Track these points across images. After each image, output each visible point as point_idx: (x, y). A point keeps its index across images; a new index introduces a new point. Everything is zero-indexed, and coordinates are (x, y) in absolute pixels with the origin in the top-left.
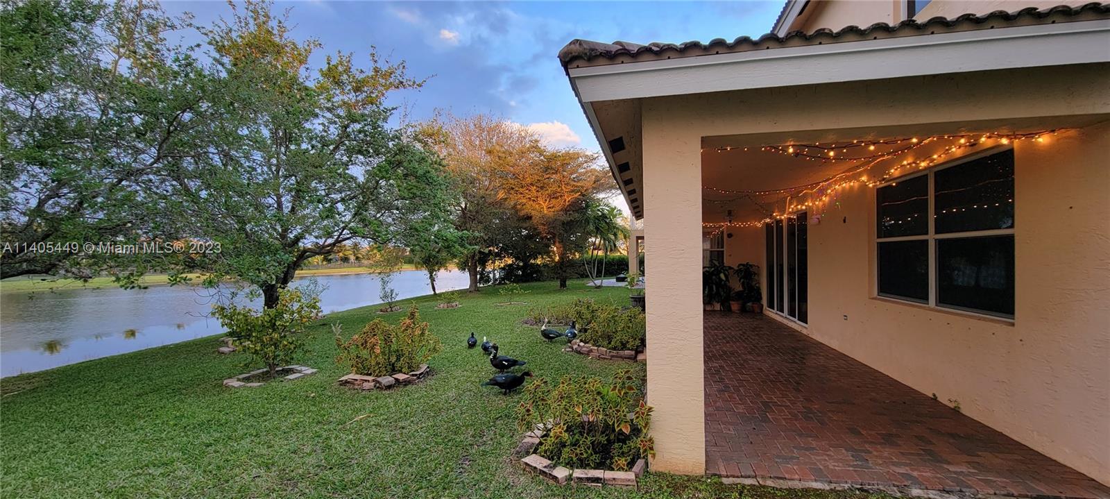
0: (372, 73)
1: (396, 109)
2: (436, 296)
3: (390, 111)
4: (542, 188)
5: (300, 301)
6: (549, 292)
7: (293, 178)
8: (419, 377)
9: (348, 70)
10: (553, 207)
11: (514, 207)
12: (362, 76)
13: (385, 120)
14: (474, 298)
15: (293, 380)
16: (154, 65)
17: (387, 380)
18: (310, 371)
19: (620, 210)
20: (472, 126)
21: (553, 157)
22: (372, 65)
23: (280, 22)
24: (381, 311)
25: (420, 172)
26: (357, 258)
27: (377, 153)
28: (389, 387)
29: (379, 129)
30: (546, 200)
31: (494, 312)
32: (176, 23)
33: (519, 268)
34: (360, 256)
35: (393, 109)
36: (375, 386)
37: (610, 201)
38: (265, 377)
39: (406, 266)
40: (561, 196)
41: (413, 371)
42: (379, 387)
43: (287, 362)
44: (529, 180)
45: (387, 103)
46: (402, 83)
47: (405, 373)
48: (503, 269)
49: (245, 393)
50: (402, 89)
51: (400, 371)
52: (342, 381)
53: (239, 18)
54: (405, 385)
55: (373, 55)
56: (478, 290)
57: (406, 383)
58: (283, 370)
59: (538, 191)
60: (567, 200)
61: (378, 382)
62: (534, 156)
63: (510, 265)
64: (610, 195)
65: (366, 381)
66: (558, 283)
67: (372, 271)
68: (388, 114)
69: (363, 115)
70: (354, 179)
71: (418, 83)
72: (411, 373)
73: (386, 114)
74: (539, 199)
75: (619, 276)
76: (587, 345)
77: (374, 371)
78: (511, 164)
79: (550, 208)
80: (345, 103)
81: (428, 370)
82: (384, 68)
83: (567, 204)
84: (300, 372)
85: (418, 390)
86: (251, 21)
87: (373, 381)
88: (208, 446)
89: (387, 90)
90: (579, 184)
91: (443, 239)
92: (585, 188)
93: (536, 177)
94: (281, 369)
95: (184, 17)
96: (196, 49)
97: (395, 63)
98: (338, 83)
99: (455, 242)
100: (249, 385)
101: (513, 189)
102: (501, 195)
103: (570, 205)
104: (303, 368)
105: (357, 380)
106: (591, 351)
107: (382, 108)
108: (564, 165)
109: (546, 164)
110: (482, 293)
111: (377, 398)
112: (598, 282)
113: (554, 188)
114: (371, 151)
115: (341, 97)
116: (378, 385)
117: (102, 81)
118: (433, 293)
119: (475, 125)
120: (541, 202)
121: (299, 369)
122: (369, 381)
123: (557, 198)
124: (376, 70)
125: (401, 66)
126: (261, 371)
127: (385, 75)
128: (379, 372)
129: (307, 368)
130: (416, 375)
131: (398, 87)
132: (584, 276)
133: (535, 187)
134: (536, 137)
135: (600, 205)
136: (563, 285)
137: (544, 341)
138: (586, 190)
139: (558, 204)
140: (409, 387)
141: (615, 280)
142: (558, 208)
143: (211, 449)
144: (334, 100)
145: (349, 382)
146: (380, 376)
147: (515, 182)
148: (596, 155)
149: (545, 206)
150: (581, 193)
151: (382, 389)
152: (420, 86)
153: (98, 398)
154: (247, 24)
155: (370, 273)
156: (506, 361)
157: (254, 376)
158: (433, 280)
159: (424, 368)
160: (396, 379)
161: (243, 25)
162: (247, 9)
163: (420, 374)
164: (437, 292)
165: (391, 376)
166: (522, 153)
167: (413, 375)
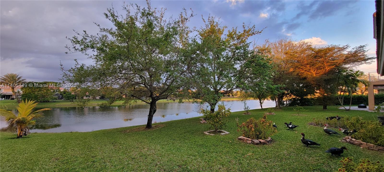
0: (243, 32)
1: (251, 43)
2: (262, 110)
3: (249, 44)
4: (313, 65)
5: (225, 109)
6: (317, 111)
7: (219, 70)
8: (268, 142)
9: (235, 33)
10: (319, 73)
11: (298, 74)
12: (240, 34)
13: (248, 47)
14: (279, 111)
15: (223, 135)
16: (186, 43)
17: (256, 141)
18: (227, 133)
19: (362, 72)
20: (278, 45)
21: (320, 51)
22: (243, 29)
23: (217, 23)
24: (244, 114)
25: (262, 64)
26: (232, 95)
27: (244, 59)
28: (257, 144)
29: (246, 50)
30: (315, 70)
31: (292, 118)
32: (192, 30)
33: (298, 100)
34: (233, 94)
35: (250, 43)
36: (252, 143)
37: (354, 68)
38: (214, 132)
39: (252, 98)
40: (324, 68)
41: (266, 139)
42: (253, 143)
43: (221, 129)
44: (306, 63)
45: (248, 41)
46: (253, 33)
47: (263, 140)
48: (291, 100)
49: (210, 137)
50: (253, 35)
51: (261, 138)
52: (239, 138)
53: (206, 25)
54: (263, 144)
55: (243, 26)
56: (280, 108)
57: (264, 143)
58: (219, 131)
59: (310, 67)
60: (327, 70)
61: (253, 141)
62: (309, 52)
63: (294, 99)
64: (354, 65)
65: (248, 140)
66: (322, 107)
67: (239, 99)
68: (248, 45)
69: (241, 47)
70: (236, 69)
71: (259, 32)
72: (265, 140)
73: (247, 45)
74: (311, 70)
75: (360, 105)
76: (357, 140)
77: (251, 137)
78: (296, 57)
79: (317, 74)
80: (234, 44)
81: (271, 140)
82: (247, 29)
83: (327, 71)
84: (224, 132)
85: (269, 148)
86: (209, 25)
87: (251, 140)
88: (204, 153)
89: (248, 36)
90: (334, 62)
91: (270, 88)
92: (338, 63)
93: (310, 61)
94: (218, 130)
95: (194, 28)
96: (196, 36)
97: (251, 27)
98: (233, 38)
99: (275, 89)
100: (211, 134)
101: (297, 67)
102: (291, 70)
103: (329, 71)
104: (225, 132)
105: (245, 139)
106: (362, 144)
107: (246, 43)
108: (325, 54)
109: (316, 55)
110: (283, 110)
111: (253, 147)
112: (347, 107)
113: (320, 64)
114: (242, 59)
115: (232, 43)
116: (253, 142)
117: (176, 50)
118: (261, 108)
119: (279, 44)
120: (312, 72)
121: (224, 131)
122: (249, 140)
123: (321, 69)
124: (245, 31)
125: (253, 27)
126: (213, 130)
127: (247, 32)
128: (253, 138)
129: (226, 132)
130: (267, 141)
131: (252, 35)
132: (339, 104)
133: (309, 65)
134: (309, 44)
135: (347, 71)
136: (325, 108)
137: (326, 135)
138: (339, 64)
139: (321, 72)
140: (265, 145)
141: (357, 107)
142: (321, 74)
143: (205, 154)
144: (230, 44)
145: (242, 139)
146: (253, 139)
147: (300, 64)
148: (345, 47)
149: (314, 73)
150: (336, 65)
151: (254, 144)
152: (260, 32)
153: (176, 132)
154: (208, 26)
155: (239, 100)
156: (310, 142)
157: (211, 132)
158: (261, 103)
159: (269, 139)
160: (260, 142)
161: (207, 26)
162: (208, 22)
163: (269, 141)
164: (263, 108)
165: (257, 140)
166: (303, 51)
167: (266, 141)
